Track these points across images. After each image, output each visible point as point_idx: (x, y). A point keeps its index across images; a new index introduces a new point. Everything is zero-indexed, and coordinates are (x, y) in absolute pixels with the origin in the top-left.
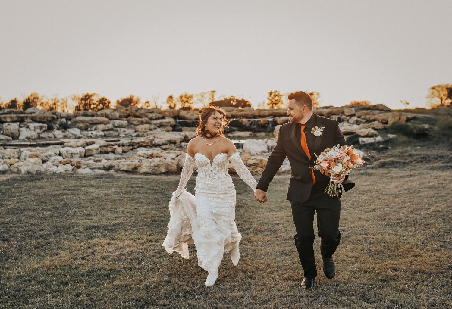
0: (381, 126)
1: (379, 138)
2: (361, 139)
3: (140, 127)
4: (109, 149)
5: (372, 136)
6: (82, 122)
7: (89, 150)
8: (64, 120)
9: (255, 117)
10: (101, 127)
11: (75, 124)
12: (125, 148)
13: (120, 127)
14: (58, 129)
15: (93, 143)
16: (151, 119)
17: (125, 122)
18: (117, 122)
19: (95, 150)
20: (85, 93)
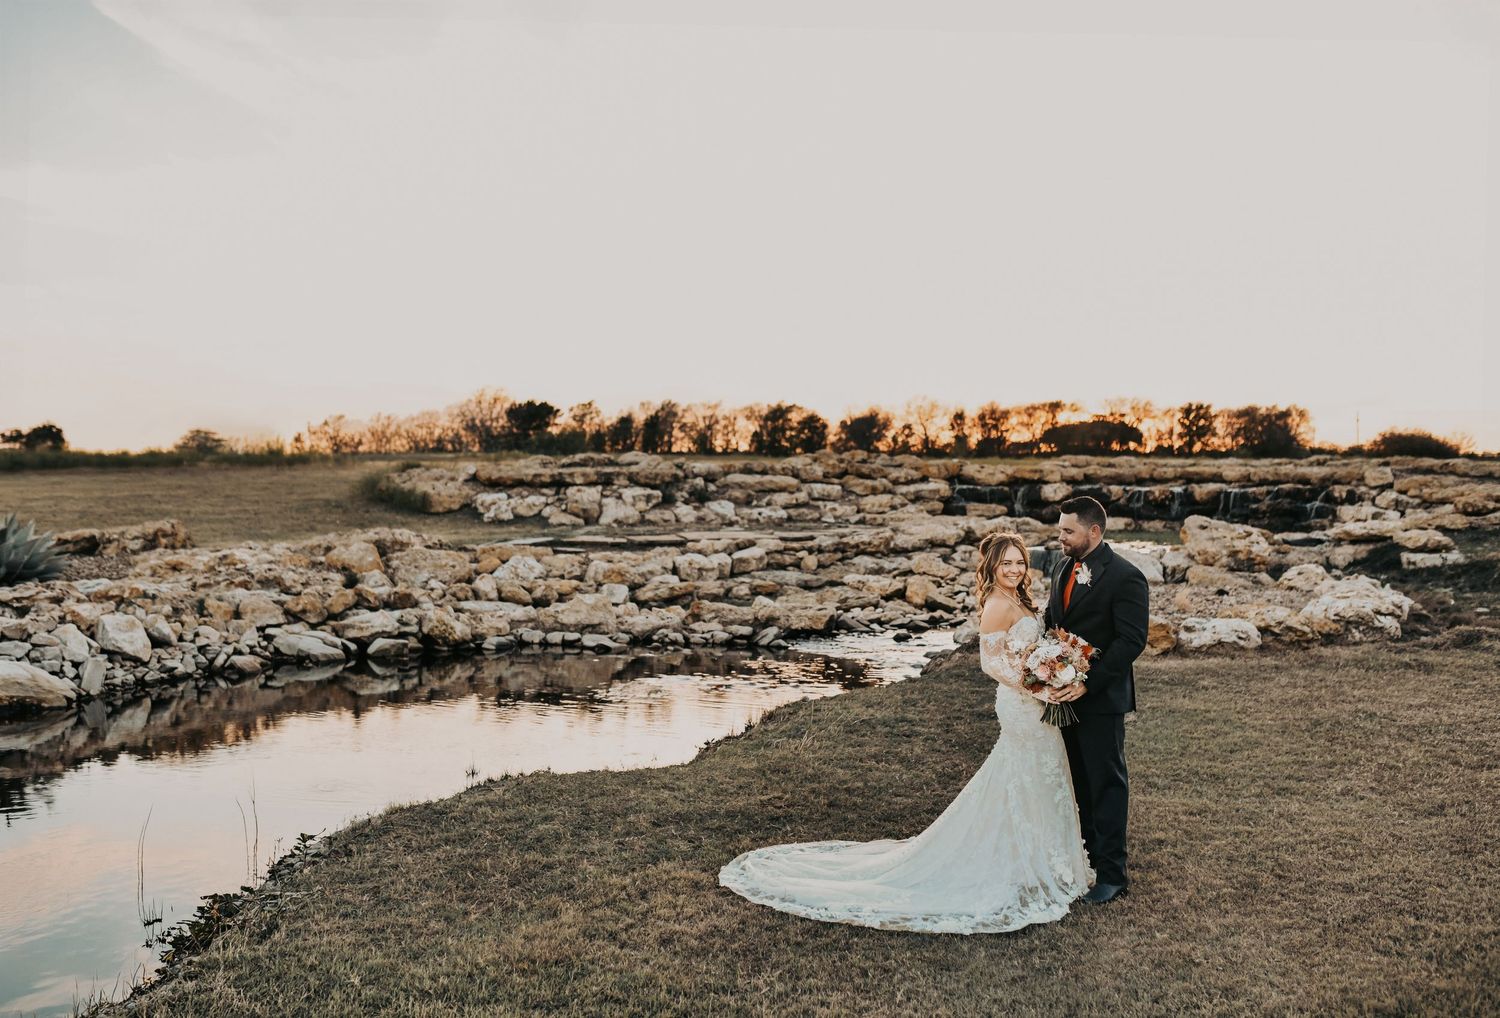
0: (1461, 521)
1: (1455, 557)
2: (1405, 556)
3: (870, 502)
4: (788, 559)
5: (1437, 549)
6: (740, 486)
7: (741, 560)
8: (700, 482)
9: (1140, 481)
10: (781, 498)
11: (722, 492)
12: (823, 558)
13: (825, 498)
14: (686, 502)
15: (751, 544)
16: (896, 482)
17: (835, 489)
18: (818, 489)
19: (754, 562)
20: (774, 405)
